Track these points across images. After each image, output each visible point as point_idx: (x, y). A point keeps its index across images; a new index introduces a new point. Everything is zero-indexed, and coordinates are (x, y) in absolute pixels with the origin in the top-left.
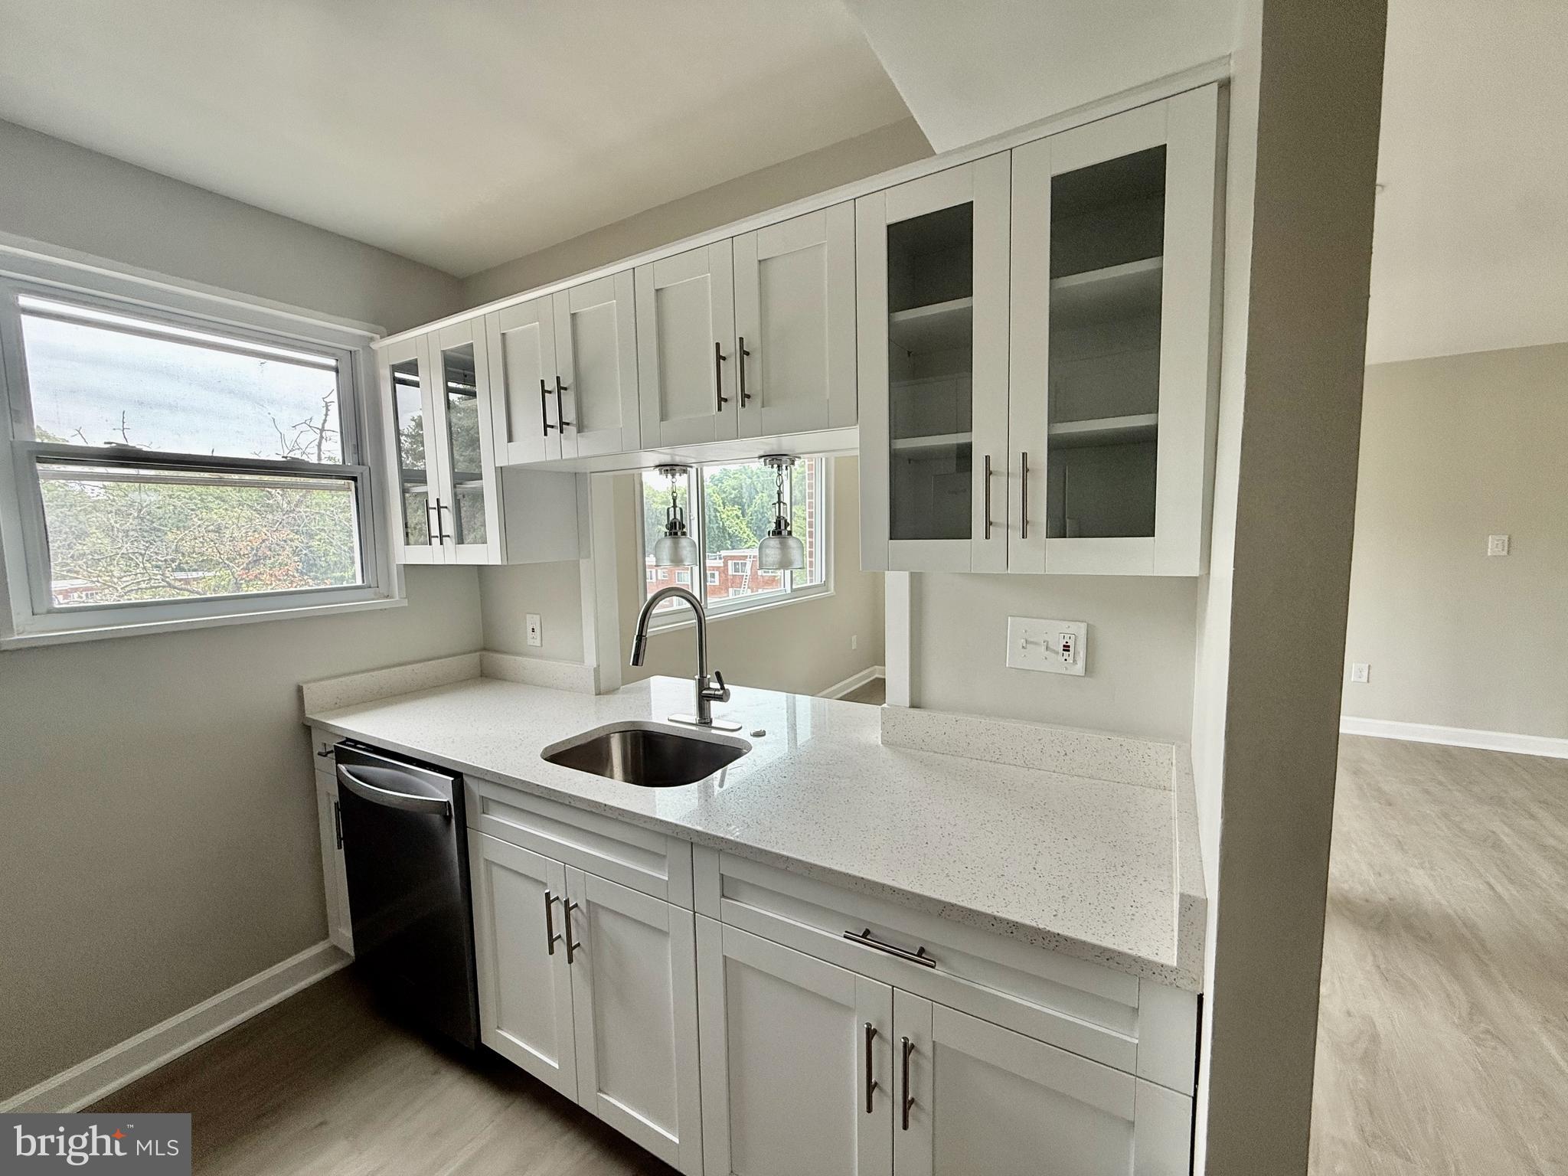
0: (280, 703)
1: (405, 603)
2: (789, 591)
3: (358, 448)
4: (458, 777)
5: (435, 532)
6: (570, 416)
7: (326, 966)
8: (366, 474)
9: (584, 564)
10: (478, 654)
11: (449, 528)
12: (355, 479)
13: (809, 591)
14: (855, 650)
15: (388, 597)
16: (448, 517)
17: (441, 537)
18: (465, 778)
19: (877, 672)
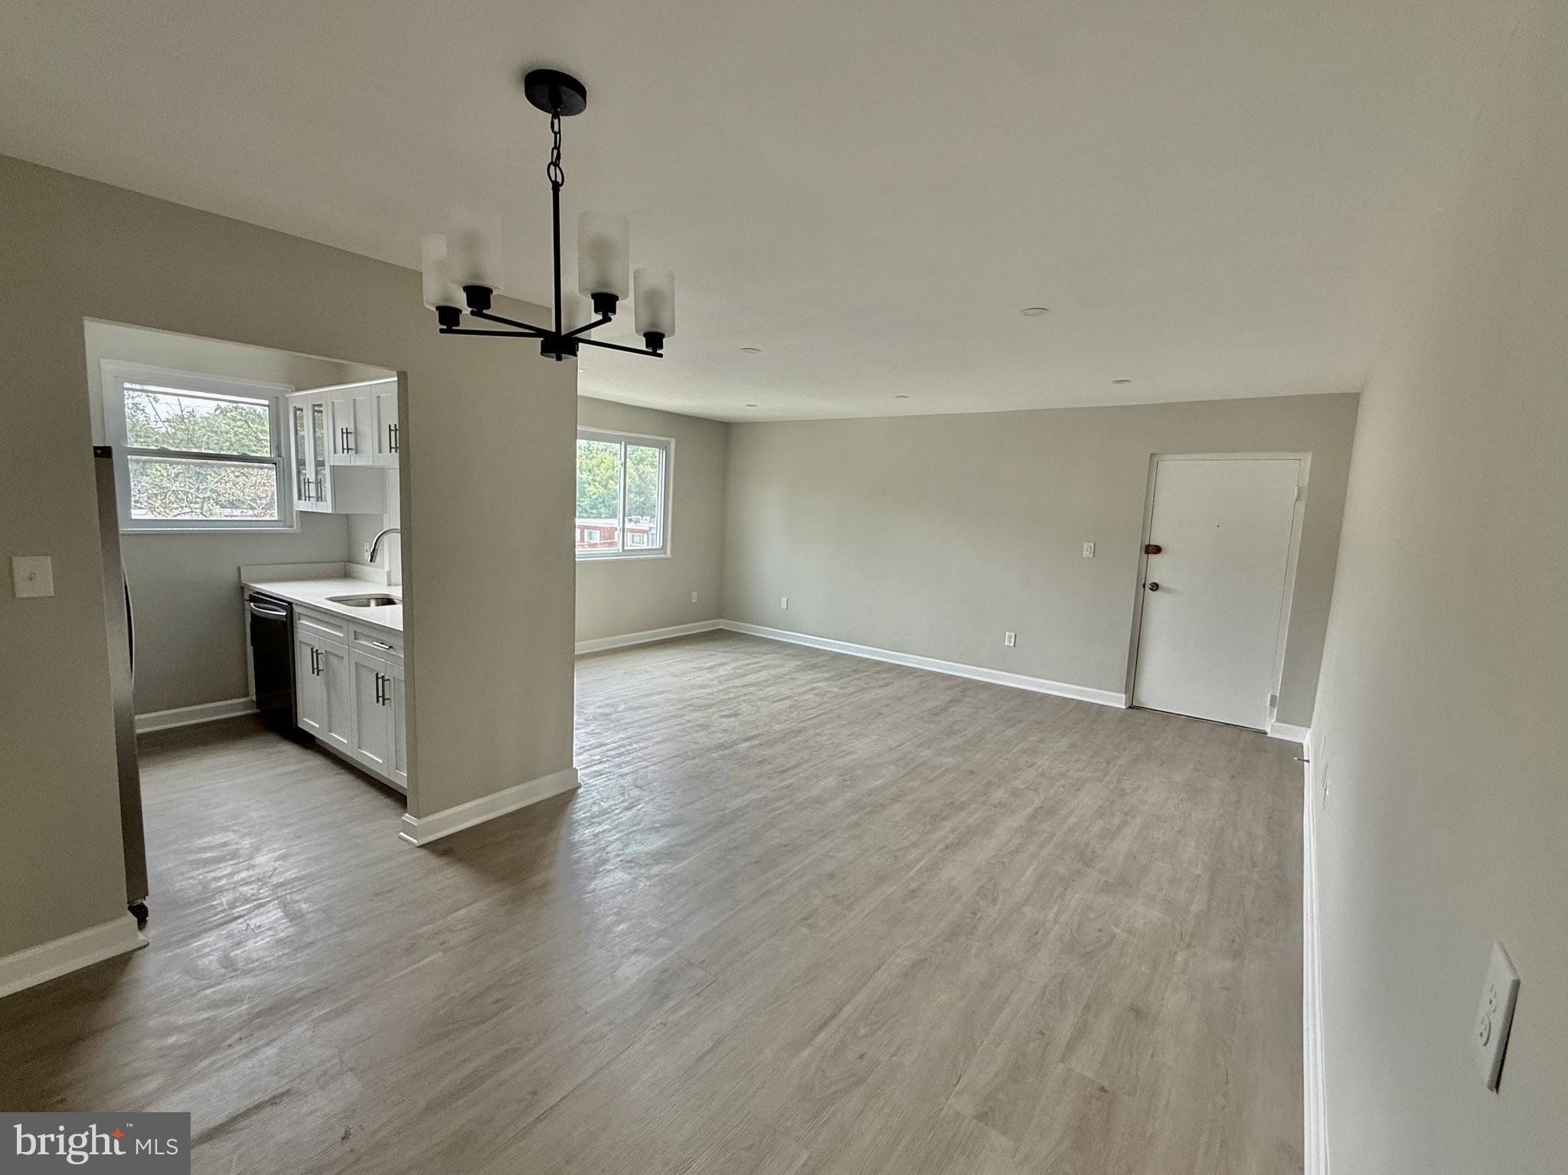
0: (230, 575)
1: (299, 531)
2: (621, 551)
3: (278, 448)
4: (290, 604)
5: (307, 495)
6: (352, 445)
7: (244, 710)
8: (282, 461)
9: (385, 515)
10: (343, 564)
11: (313, 493)
12: (275, 464)
13: (643, 553)
14: (694, 603)
15: (291, 527)
16: (312, 486)
17: (309, 497)
18: (294, 606)
19: (722, 624)
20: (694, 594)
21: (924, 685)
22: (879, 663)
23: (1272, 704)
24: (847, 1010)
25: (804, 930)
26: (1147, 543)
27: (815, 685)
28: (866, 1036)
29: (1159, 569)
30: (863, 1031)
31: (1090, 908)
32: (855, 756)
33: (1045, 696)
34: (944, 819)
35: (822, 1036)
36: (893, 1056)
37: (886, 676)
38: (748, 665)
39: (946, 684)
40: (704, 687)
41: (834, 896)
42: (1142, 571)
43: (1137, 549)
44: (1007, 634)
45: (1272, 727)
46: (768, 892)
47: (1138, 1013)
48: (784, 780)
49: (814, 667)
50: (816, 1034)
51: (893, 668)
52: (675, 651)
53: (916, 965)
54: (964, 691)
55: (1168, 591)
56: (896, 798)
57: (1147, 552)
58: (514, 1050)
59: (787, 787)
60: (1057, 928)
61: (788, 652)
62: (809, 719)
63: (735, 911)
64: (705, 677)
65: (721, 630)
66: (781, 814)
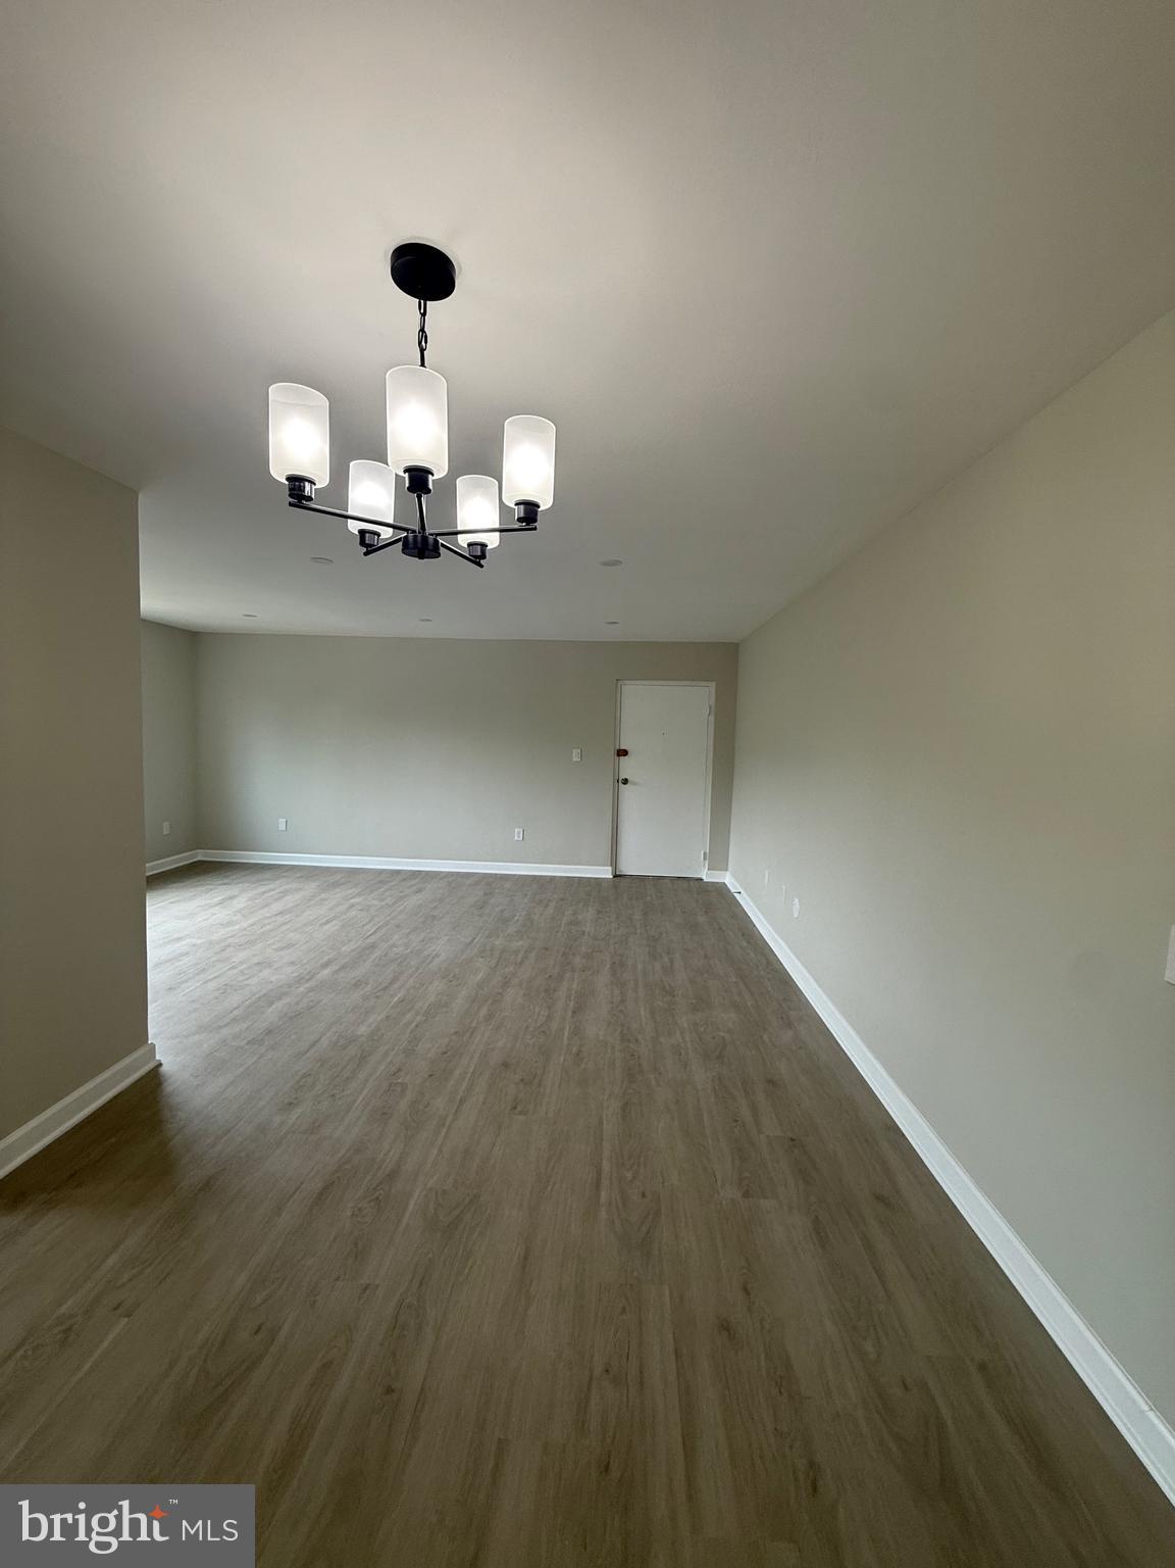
14: (167, 835)
19: (200, 855)
20: (166, 825)
21: (453, 885)
22: (398, 872)
23: (705, 859)
24: (606, 1166)
25: (521, 1118)
26: (618, 748)
27: (353, 901)
28: (634, 1178)
29: (627, 767)
30: (629, 1175)
31: (695, 1024)
32: (441, 958)
33: (553, 878)
34: (555, 990)
35: (603, 1194)
36: (663, 1183)
37: (413, 882)
38: (264, 893)
39: (469, 882)
40: (229, 924)
41: (522, 1080)
42: (617, 770)
43: (613, 752)
44: (516, 830)
45: (707, 876)
46: (462, 1101)
47: (771, 1082)
48: (392, 996)
49: (335, 885)
50: (598, 1196)
51: (415, 874)
52: (162, 892)
53: (625, 1107)
54: (488, 884)
55: (635, 784)
56: (506, 984)
57: (619, 755)
58: (327, 1366)
59: (402, 1001)
60: (689, 1045)
61: (298, 875)
62: (371, 935)
63: (446, 1126)
64: (221, 914)
65: (199, 861)
66: (417, 1026)
